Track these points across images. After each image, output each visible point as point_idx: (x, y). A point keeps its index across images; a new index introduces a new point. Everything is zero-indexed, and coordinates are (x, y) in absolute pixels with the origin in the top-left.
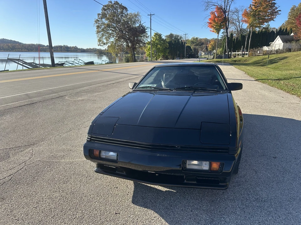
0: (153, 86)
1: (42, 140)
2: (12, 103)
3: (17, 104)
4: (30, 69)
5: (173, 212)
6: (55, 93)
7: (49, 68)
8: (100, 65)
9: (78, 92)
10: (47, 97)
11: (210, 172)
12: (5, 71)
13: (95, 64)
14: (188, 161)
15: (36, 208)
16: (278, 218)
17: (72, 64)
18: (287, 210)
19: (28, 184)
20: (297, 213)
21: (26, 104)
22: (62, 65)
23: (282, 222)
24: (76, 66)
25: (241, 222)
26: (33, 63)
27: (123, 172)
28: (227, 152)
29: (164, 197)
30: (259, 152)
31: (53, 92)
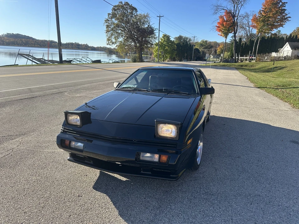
0: (134, 87)
1: (34, 131)
2: (14, 96)
3: (18, 97)
4: (38, 65)
5: (128, 198)
6: (57, 89)
7: (56, 65)
8: (107, 63)
9: (78, 88)
10: (48, 92)
11: (159, 163)
12: (15, 65)
13: (102, 63)
14: (141, 153)
15: (12, 187)
16: (218, 209)
17: (80, 61)
18: (230, 203)
19: (10, 168)
20: (237, 206)
21: (26, 97)
22: (69, 62)
23: (220, 213)
24: (83, 64)
25: (184, 210)
26: (42, 59)
27: (91, 162)
28: (175, 147)
29: (125, 186)
30: (226, 153)
31: (55, 88)
